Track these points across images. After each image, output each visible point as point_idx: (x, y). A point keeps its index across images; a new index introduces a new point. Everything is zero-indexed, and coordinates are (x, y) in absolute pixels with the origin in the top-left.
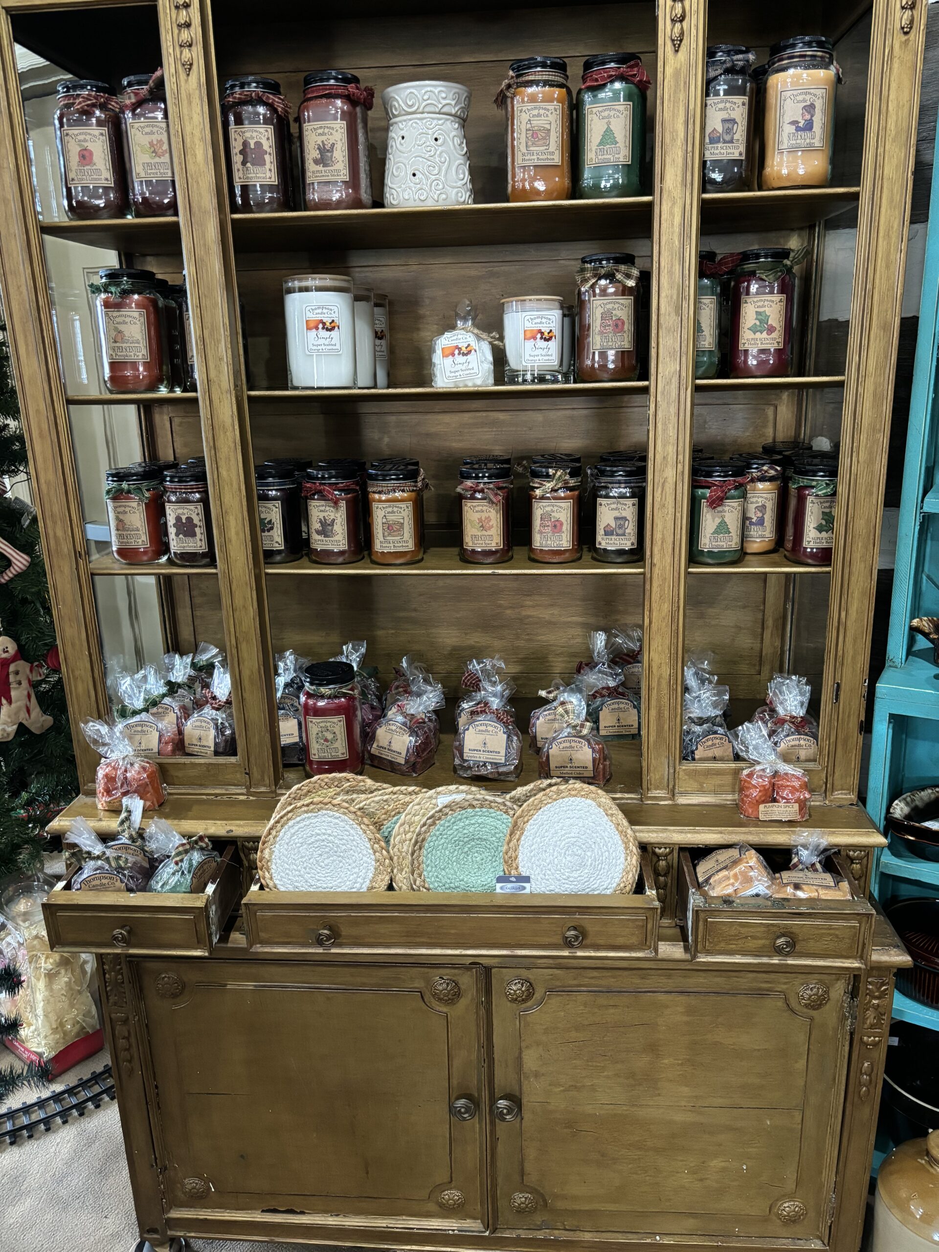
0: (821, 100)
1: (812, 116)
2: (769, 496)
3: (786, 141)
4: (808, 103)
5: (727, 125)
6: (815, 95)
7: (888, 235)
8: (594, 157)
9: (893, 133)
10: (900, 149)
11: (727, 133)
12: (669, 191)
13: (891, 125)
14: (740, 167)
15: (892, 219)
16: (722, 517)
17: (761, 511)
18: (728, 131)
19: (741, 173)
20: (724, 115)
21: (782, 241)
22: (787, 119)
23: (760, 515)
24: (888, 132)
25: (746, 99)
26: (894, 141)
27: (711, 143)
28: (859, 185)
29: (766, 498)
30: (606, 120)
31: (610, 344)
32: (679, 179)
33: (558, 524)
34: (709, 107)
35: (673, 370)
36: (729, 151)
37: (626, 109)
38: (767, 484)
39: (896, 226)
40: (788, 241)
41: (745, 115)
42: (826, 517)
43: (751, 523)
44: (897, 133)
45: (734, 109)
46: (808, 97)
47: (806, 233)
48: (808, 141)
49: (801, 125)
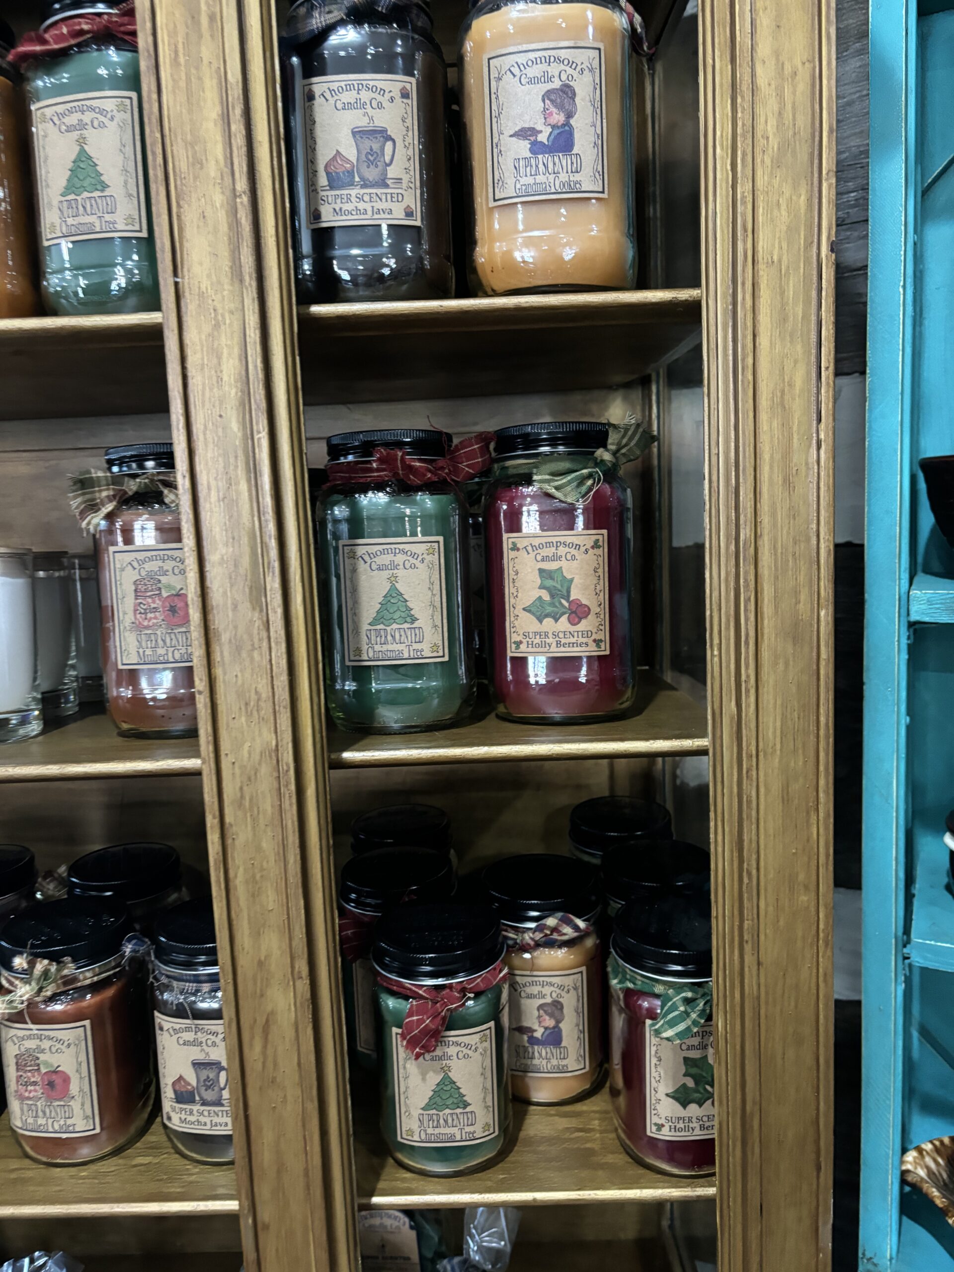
0: (587, 77)
1: (569, 116)
2: (568, 981)
3: (510, 181)
4: (557, 84)
5: (367, 144)
6: (571, 64)
7: (781, 406)
8: (57, 222)
9: (774, 143)
10: (795, 187)
11: (370, 163)
12: (201, 295)
13: (768, 124)
14: (417, 243)
15: (788, 364)
16: (445, 1070)
17: (551, 1015)
18: (372, 158)
19: (421, 260)
20: (357, 119)
21: (594, 408)
22: (510, 124)
23: (550, 1023)
24: (760, 142)
25: (411, 83)
26: (777, 163)
27: (332, 187)
28: (697, 284)
29: (562, 987)
30: (75, 134)
31: (161, 651)
32: (225, 263)
33: (58, 1080)
34: (318, 101)
35: (258, 746)
36: (379, 205)
37: (121, 108)
38: (560, 955)
39: (799, 382)
40: (606, 408)
41: (413, 121)
42: (694, 1071)
43: (533, 1041)
44: (785, 146)
45: (380, 106)
46: (554, 69)
47: (637, 394)
48: (563, 177)
49: (543, 138)
